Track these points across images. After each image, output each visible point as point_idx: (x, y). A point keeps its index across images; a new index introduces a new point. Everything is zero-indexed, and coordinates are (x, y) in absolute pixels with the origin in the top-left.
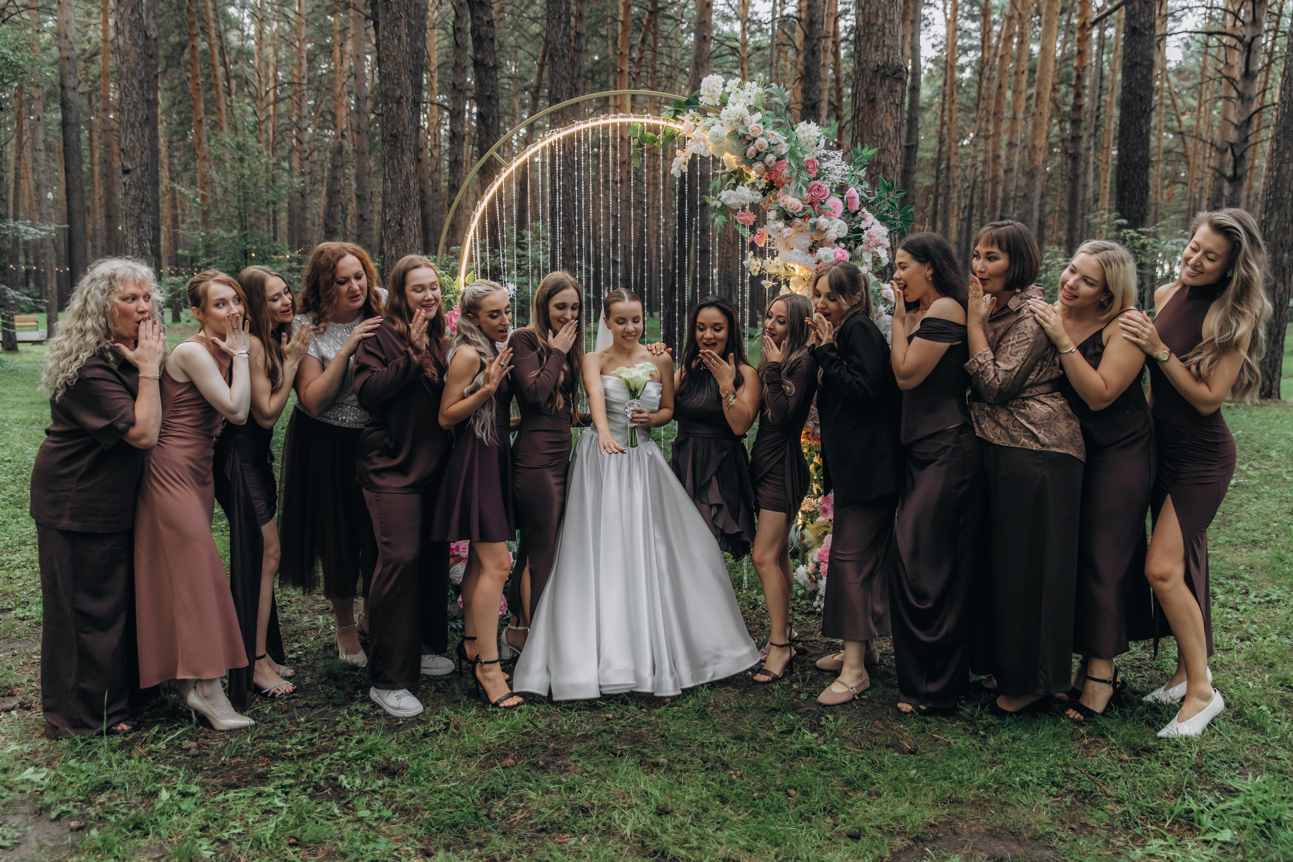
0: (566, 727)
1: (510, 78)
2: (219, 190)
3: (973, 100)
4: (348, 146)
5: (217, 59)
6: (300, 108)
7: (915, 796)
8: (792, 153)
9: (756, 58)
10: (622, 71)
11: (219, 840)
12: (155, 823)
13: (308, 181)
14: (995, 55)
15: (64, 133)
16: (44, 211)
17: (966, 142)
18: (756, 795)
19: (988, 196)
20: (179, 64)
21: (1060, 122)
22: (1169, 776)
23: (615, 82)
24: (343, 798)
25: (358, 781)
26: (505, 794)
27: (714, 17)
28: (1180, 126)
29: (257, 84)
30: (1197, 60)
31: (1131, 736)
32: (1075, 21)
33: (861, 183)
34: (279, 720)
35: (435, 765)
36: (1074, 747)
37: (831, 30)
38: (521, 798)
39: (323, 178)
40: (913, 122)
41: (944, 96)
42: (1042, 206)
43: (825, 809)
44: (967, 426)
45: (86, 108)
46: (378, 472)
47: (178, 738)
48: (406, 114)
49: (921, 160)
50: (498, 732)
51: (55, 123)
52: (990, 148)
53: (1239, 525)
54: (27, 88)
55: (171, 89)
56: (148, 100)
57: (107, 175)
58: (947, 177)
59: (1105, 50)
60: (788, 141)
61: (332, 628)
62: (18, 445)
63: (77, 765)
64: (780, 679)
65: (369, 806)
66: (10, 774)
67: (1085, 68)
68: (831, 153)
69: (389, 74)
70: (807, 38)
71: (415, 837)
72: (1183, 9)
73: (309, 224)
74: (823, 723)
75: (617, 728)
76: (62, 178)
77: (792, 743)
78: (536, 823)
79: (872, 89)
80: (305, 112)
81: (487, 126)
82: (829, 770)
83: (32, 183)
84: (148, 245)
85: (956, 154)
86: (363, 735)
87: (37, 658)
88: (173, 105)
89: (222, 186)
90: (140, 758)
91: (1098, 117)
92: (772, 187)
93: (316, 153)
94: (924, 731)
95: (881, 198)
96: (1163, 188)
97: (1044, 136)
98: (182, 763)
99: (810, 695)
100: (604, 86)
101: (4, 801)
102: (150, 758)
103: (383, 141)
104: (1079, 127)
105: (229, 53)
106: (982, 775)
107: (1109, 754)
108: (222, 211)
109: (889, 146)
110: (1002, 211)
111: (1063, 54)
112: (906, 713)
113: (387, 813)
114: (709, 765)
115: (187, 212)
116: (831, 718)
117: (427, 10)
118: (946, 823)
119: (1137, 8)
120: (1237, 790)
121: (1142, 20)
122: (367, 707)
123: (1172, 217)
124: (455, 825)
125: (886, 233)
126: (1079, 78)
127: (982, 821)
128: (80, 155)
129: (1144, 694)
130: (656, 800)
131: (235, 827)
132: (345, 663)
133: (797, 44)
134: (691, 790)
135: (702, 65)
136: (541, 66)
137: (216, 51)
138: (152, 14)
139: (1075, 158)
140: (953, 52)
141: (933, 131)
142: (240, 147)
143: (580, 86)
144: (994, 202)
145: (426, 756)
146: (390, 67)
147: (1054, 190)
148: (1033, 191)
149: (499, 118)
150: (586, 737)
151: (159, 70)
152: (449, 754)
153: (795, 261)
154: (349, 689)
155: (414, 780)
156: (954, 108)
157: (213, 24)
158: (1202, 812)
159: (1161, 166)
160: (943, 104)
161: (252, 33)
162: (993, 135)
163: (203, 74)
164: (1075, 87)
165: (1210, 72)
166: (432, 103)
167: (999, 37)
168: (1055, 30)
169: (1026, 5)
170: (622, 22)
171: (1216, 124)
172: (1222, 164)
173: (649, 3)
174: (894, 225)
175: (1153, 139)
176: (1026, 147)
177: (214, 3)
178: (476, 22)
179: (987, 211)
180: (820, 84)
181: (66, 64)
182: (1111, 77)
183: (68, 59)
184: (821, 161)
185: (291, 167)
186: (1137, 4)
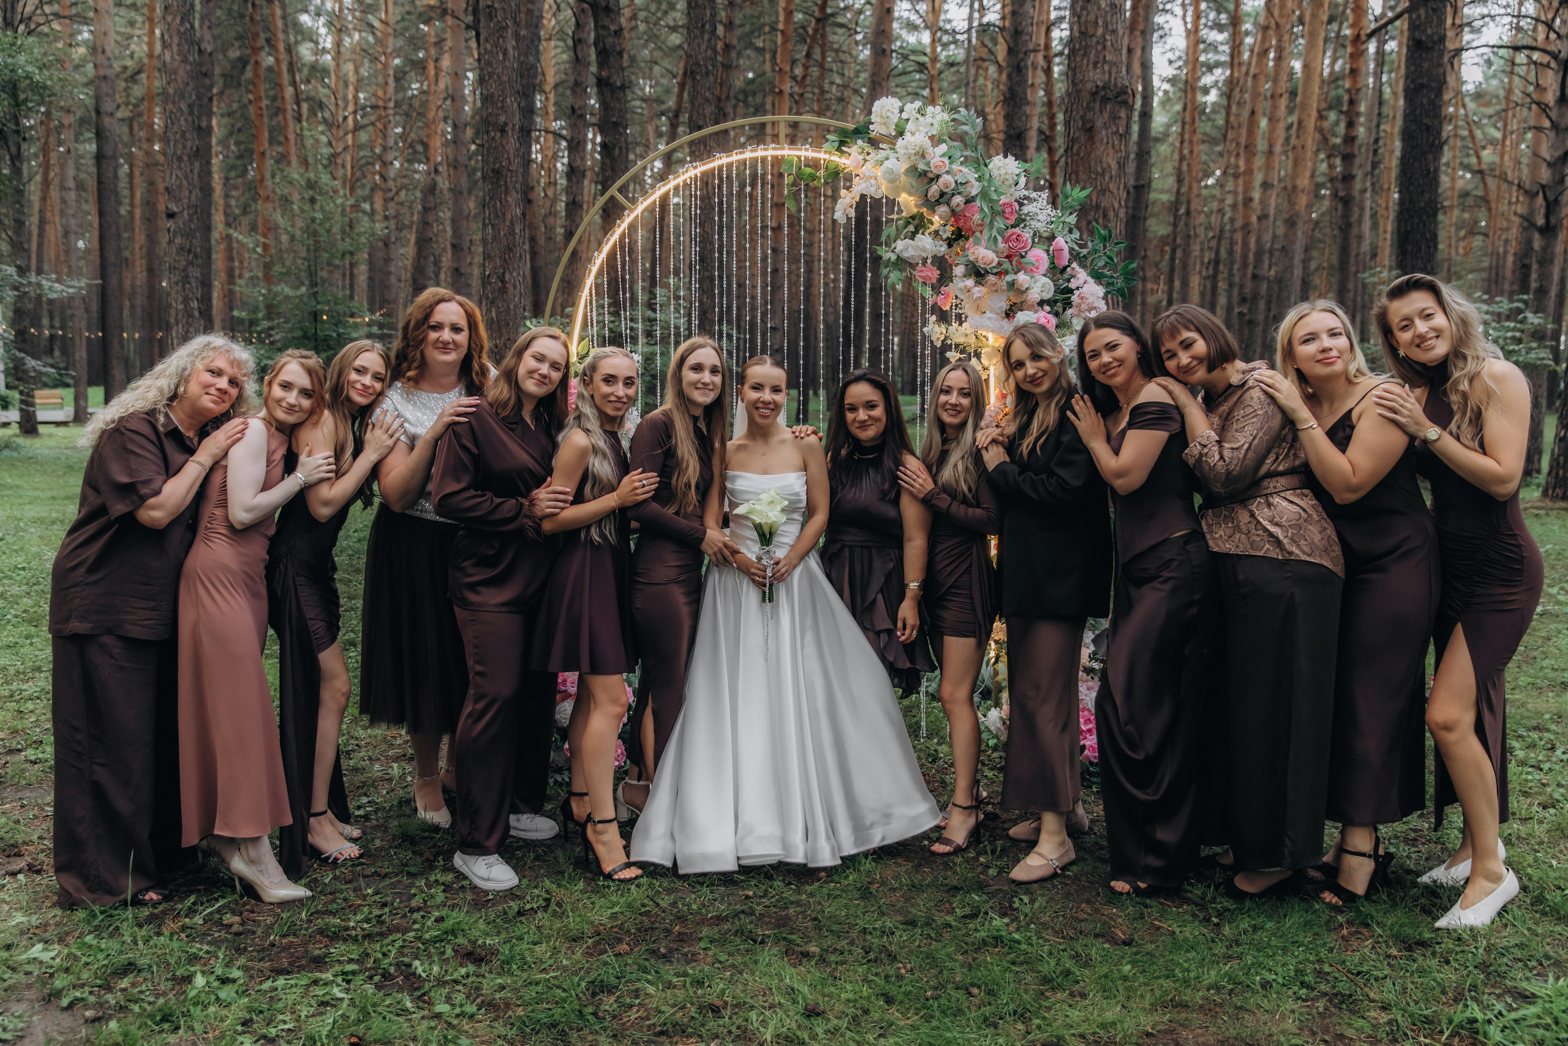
0: (694, 907)
1: (643, 100)
2: (285, 238)
3: (1219, 128)
4: (443, 183)
5: (286, 77)
6: (385, 137)
7: (1128, 998)
8: (984, 194)
9: (949, 76)
10: (781, 92)
11: (264, 1037)
12: (187, 1014)
13: (393, 227)
14: (1247, 73)
15: (99, 168)
16: (73, 263)
17: (1210, 181)
18: (929, 993)
19: (1238, 248)
20: (239, 84)
21: (1329, 157)
22: (1449, 976)
23: (773, 105)
24: (417, 989)
25: (436, 969)
26: (616, 988)
27: (895, 25)
28: (1480, 163)
29: (332, 108)
30: (1502, 81)
31: (1402, 926)
32: (1347, 32)
33: (1070, 231)
34: (341, 891)
35: (532, 951)
36: (1331, 939)
37: (1042, 41)
38: (636, 993)
39: (412, 223)
40: (1143, 156)
41: (1184, 124)
42: (1306, 261)
43: (1015, 1012)
44: (1198, 535)
45: (125, 138)
46: (472, 587)
47: (218, 911)
48: (512, 143)
49: (1154, 202)
50: (610, 911)
51: (88, 156)
52: (1240, 189)
53: (1546, 663)
54: (56, 114)
55: (229, 114)
56: (200, 127)
57: (150, 220)
58: (1187, 225)
59: (1385, 69)
60: (979, 179)
61: (409, 779)
62: (34, 549)
63: (95, 942)
64: (964, 850)
65: (448, 1000)
66: (13, 951)
67: (1359, 90)
68: (1034, 195)
69: (492, 95)
70: (1011, 51)
71: (505, 1038)
72: (1483, 17)
73: (393, 279)
74: (1016, 905)
75: (759, 909)
76: (96, 224)
77: (976, 930)
78: (654, 1025)
79: (1090, 115)
80: (391, 142)
81: (613, 158)
82: (1022, 964)
83: (59, 228)
84: (195, 305)
85: (1198, 196)
86: (444, 912)
87: (50, 810)
88: (231, 134)
89: (288, 233)
90: (172, 934)
91: (1375, 151)
92: (959, 236)
93: (403, 193)
94: (1142, 917)
95: (1096, 251)
96: (1458, 240)
97: (1308, 174)
98: (222, 941)
99: (1001, 870)
100: (759, 110)
101: (6, 984)
102: (183, 935)
103: (484, 177)
104: (1351, 164)
105: (300, 70)
106: (1213, 973)
107: (1373, 947)
108: (288, 263)
109: (1111, 186)
110: (1255, 267)
111: (1332, 72)
112: (1121, 894)
113: (471, 1009)
114: (872, 956)
115: (245, 264)
116: (1026, 899)
117: (542, 17)
118: (1167, 1032)
119: (1423, 15)
120: (1534, 995)
121: (1430, 31)
122: (450, 877)
123: (1470, 276)
124: (554, 1025)
125: (1101, 295)
126: (1352, 102)
127: (1212, 1029)
128: (117, 194)
129: (1419, 874)
130: (804, 998)
131: (285, 1022)
132: (424, 822)
133: (1000, 59)
134: (849, 987)
135: (880, 84)
136: (682, 86)
137: (284, 67)
138: (207, 23)
139: (1346, 202)
140: (1194, 69)
141: (1169, 168)
142: (311, 185)
143: (729, 110)
144: (1245, 256)
145: (521, 938)
146: (493, 88)
147: (1321, 241)
148: (1293, 243)
149: (627, 149)
150: (719, 919)
151: (215, 91)
152: (549, 937)
153: (987, 329)
154: (427, 854)
155: (505, 967)
156: (1195, 139)
157: (281, 36)
158: (1489, 1022)
159: (1456, 212)
160: (1182, 134)
161: (328, 45)
162: (1244, 173)
163: (267, 97)
164: (1347, 113)
165: (1517, 96)
166: (547, 131)
167: (1252, 51)
168: (1321, 43)
169: (1285, 12)
170: (782, 32)
171: (1525, 160)
172: (1532, 211)
173: (816, 9)
174: (1112, 284)
175: (1444, 179)
176: (1285, 188)
177: (283, 8)
178: (601, 32)
179: (1236, 267)
180: (1028, 109)
181: (103, 84)
182: (1391, 102)
183: (105, 78)
184: (1021, 205)
185: (372, 210)
186: (1422, 12)
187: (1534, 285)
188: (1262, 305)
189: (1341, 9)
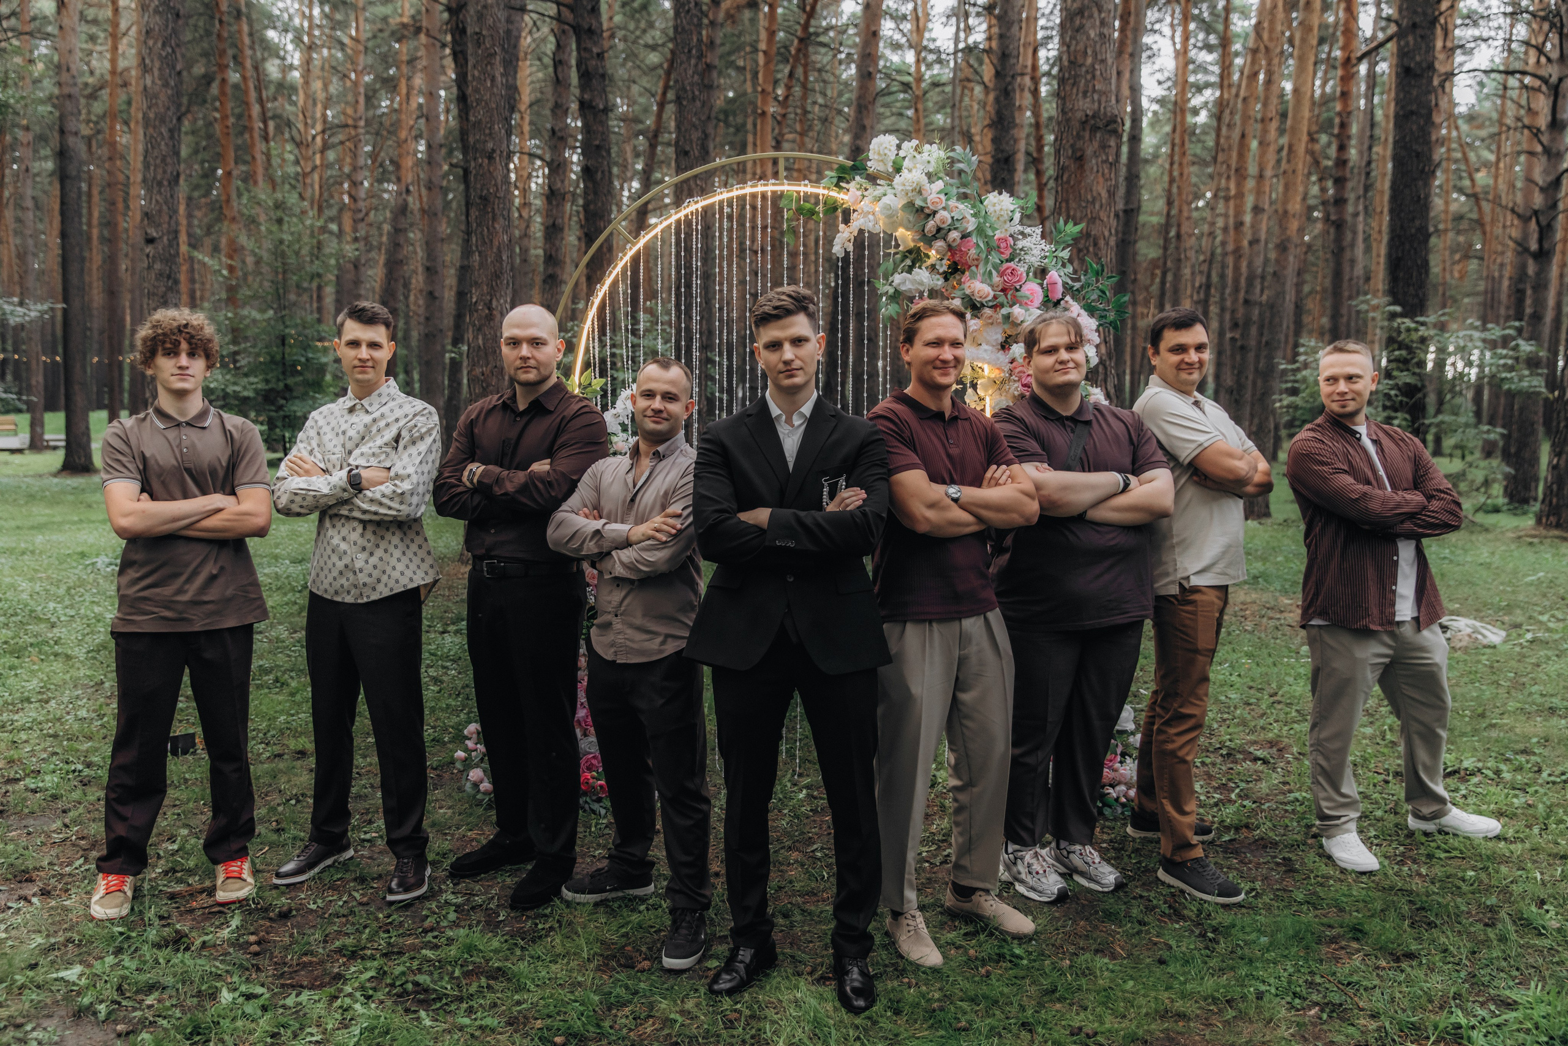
1: (620, 119)
2: (250, 260)
3: (1210, 151)
4: (413, 202)
5: (253, 95)
6: (355, 156)
7: (1127, 1008)
8: (980, 230)
9: (934, 96)
10: (764, 113)
12: (216, 1028)
13: (363, 248)
14: (1237, 95)
15: (62, 188)
16: (30, 285)
17: (1201, 204)
18: (935, 1005)
19: (1230, 272)
20: (205, 101)
21: (1320, 180)
22: (1434, 985)
23: (755, 125)
26: (630, 1002)
27: (881, 44)
28: (1474, 186)
29: (301, 126)
30: (1494, 103)
32: (1338, 54)
33: (1064, 265)
34: (354, 914)
35: (545, 968)
36: (1322, 952)
37: (1029, 63)
38: (650, 1008)
39: (381, 244)
40: (1133, 179)
41: (1173, 145)
42: (1299, 286)
45: (85, 156)
47: (235, 932)
48: (499, 167)
49: (1144, 225)
51: (44, 174)
52: (1231, 212)
53: (1534, 689)
54: (12, 130)
55: (195, 133)
57: (109, 240)
58: (1177, 248)
59: (1377, 90)
60: (975, 215)
63: (116, 962)
65: (469, 1013)
66: (38, 971)
67: (1349, 113)
68: (1028, 230)
69: (480, 122)
70: (998, 74)
72: (1475, 40)
78: (670, 1035)
79: (1079, 144)
80: (361, 161)
81: (594, 182)
82: (1024, 978)
83: (13, 248)
85: (1188, 218)
86: (457, 932)
88: (197, 152)
89: (255, 255)
91: (1368, 174)
92: (955, 269)
93: (373, 213)
94: (1140, 933)
95: (1089, 285)
96: (1454, 263)
97: (1299, 199)
101: (35, 1001)
102: (203, 955)
104: (1343, 188)
105: (266, 88)
106: (1209, 985)
107: (1363, 960)
108: (254, 286)
109: (1102, 214)
110: (1247, 292)
111: (1323, 94)
113: (491, 1022)
115: (208, 286)
117: (520, 37)
118: (1164, 1039)
119: (1412, 42)
120: (1516, 1003)
121: (1418, 58)
122: (460, 900)
123: (1466, 300)
124: (572, 1036)
125: (1095, 327)
126: (1343, 126)
127: (1209, 1037)
131: (312, 1035)
133: (986, 79)
135: (866, 108)
136: (662, 105)
137: (251, 86)
139: (1338, 226)
140: (1183, 92)
141: (1159, 189)
142: (278, 206)
144: (1236, 281)
147: (1314, 265)
148: (1284, 268)
152: (563, 955)
153: (984, 360)
155: (520, 984)
156: (1185, 161)
157: (249, 52)
158: (1473, 1027)
159: (1451, 235)
160: (1172, 156)
161: (296, 62)
162: (1236, 196)
163: (234, 115)
164: (1338, 136)
165: (1510, 119)
167: (1242, 73)
168: (1311, 68)
169: (1274, 36)
170: (765, 52)
171: (1519, 184)
172: (1526, 236)
173: (798, 27)
174: (1105, 317)
175: (1438, 203)
176: (1276, 211)
177: (251, 26)
178: (583, 54)
179: (1228, 291)
180: (1015, 132)
181: (68, 103)
182: (1383, 124)
183: (70, 96)
184: (1015, 239)
185: (340, 230)
186: (1410, 39)
187: (1528, 311)
188: (1254, 331)
189: (1331, 30)
